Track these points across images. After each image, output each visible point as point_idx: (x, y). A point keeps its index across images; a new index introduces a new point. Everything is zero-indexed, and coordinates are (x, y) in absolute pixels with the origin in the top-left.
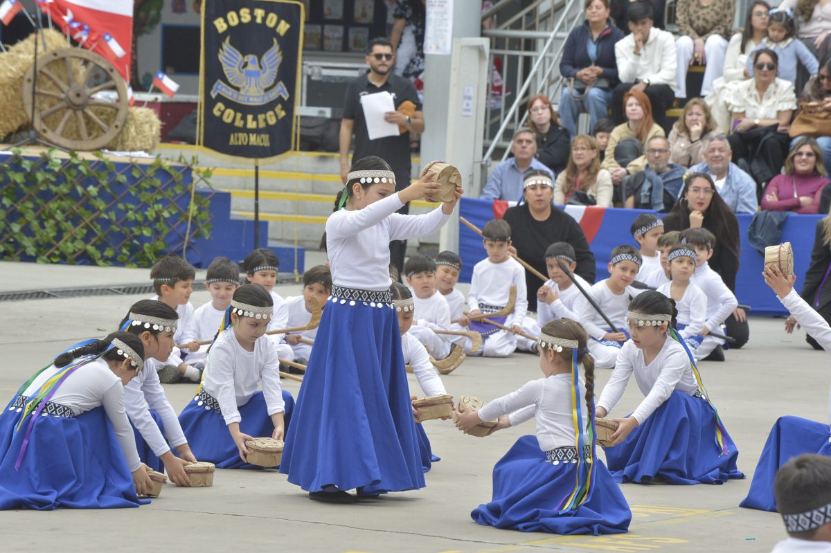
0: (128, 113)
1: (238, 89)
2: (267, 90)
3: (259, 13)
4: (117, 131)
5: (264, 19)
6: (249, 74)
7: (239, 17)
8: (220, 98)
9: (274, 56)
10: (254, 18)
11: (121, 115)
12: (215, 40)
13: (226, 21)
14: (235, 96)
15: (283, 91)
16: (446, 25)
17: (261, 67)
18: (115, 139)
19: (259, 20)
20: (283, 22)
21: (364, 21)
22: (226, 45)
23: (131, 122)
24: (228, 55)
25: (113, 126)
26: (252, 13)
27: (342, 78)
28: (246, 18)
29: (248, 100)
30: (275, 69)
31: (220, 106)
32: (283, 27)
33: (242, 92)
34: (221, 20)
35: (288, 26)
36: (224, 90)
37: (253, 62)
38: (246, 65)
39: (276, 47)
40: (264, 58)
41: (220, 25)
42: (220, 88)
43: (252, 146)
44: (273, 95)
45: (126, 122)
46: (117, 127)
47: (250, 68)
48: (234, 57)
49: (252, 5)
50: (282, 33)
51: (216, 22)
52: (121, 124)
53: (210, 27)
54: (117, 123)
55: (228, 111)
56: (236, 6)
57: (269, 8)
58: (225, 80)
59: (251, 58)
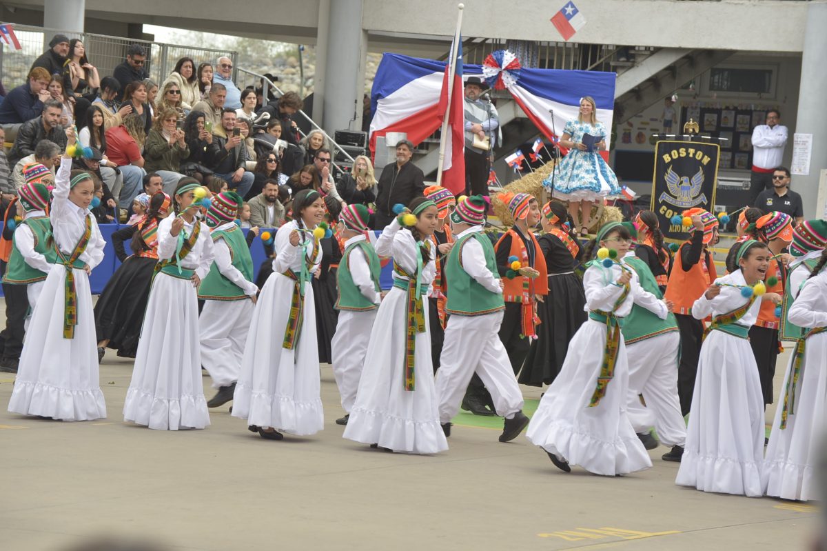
0: (604, 210)
1: (676, 198)
2: (694, 198)
3: (692, 151)
4: (597, 220)
5: (694, 155)
6: (683, 188)
7: (679, 153)
8: (664, 203)
9: (699, 178)
10: (688, 154)
11: (600, 211)
12: (663, 167)
13: (671, 156)
14: (674, 201)
15: (704, 199)
16: (807, 156)
17: (691, 184)
18: (596, 226)
19: (691, 155)
20: (706, 157)
21: (745, 149)
22: (670, 171)
23: (605, 215)
24: (671, 177)
25: (594, 218)
26: (687, 151)
28: (683, 154)
29: (682, 205)
30: (700, 186)
31: (664, 207)
32: (706, 160)
33: (678, 199)
34: (667, 155)
35: (709, 159)
36: (667, 198)
37: (686, 181)
38: (681, 183)
39: (701, 172)
40: (693, 178)
41: (667, 158)
42: (665, 197)
43: (684, 233)
44: (698, 201)
45: (602, 215)
46: (597, 218)
47: (684, 184)
48: (673, 177)
49: (687, 147)
50: (705, 164)
51: (664, 157)
52: (599, 217)
53: (661, 159)
54: (597, 216)
55: (669, 211)
56: (677, 147)
57: (697, 148)
58: (668, 192)
59: (685, 178)
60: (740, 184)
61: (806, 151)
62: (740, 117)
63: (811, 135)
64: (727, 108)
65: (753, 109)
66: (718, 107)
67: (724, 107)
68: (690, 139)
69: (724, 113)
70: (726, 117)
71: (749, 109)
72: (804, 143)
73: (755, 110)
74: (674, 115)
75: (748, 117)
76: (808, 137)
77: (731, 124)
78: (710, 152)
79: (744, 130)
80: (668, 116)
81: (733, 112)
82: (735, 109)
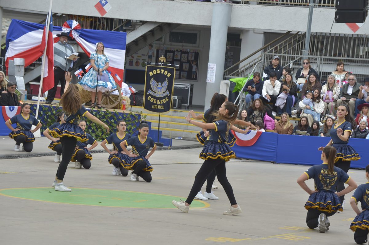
1: (155, 92)
2: (163, 93)
3: (162, 71)
4: (118, 103)
5: (164, 72)
6: (159, 88)
7: (157, 72)
8: (150, 95)
9: (166, 83)
10: (161, 72)
11: (119, 98)
12: (149, 78)
13: (153, 73)
14: (154, 94)
15: (168, 93)
16: (214, 74)
17: (162, 86)
18: (117, 105)
19: (162, 73)
20: (169, 73)
21: (185, 70)
22: (152, 80)
24: (153, 82)
26: (160, 71)
27: (180, 87)
28: (159, 72)
29: (158, 96)
30: (166, 87)
31: (150, 97)
32: (169, 75)
33: (156, 93)
34: (151, 72)
35: (170, 75)
36: (151, 92)
37: (160, 85)
38: (158, 85)
39: (167, 80)
40: (163, 84)
41: (151, 74)
42: (150, 92)
43: (159, 109)
44: (165, 94)
45: (121, 100)
46: (118, 101)
47: (159, 86)
49: (160, 68)
50: (169, 77)
51: (150, 73)
52: (119, 101)
53: (148, 74)
54: (118, 100)
55: (152, 98)
56: (156, 69)
57: (165, 69)
58: (152, 90)
59: (159, 83)
60: (184, 86)
61: (213, 72)
62: (183, 55)
63: (215, 64)
64: (177, 51)
65: (189, 51)
66: (173, 50)
67: (176, 50)
68: (162, 65)
69: (176, 53)
70: (176, 55)
71: (187, 51)
72: (212, 68)
73: (190, 52)
74: (153, 53)
75: (186, 55)
76: (214, 65)
77: (179, 58)
78: (171, 71)
79: (184, 61)
80: (150, 54)
81: (180, 52)
82: (181, 51)
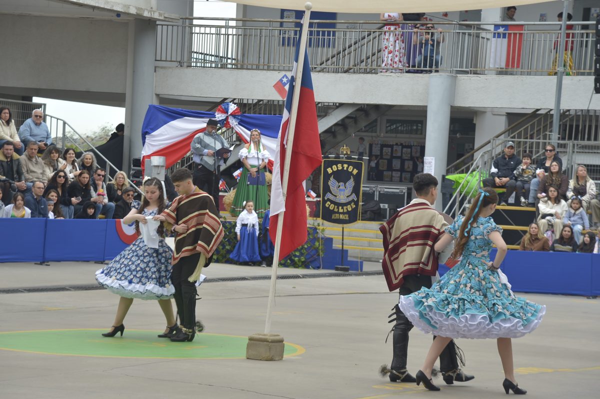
1: (336, 196)
2: (348, 197)
3: (346, 166)
5: (347, 168)
6: (341, 190)
7: (337, 167)
8: (329, 200)
9: (351, 183)
10: (343, 168)
12: (327, 177)
13: (332, 169)
14: (335, 199)
15: (354, 197)
17: (345, 187)
19: (345, 169)
20: (355, 170)
22: (332, 179)
24: (332, 182)
26: (342, 166)
28: (340, 168)
29: (340, 201)
30: (352, 188)
31: (329, 203)
32: (355, 172)
33: (337, 197)
34: (330, 169)
35: (357, 171)
37: (342, 185)
38: (339, 186)
39: (352, 179)
40: (347, 184)
41: (329, 170)
42: (329, 196)
43: (341, 219)
44: (350, 199)
47: (341, 188)
48: (334, 183)
49: (343, 163)
50: (355, 174)
51: (328, 170)
53: (326, 172)
55: (332, 205)
56: (336, 163)
57: (349, 164)
58: (331, 193)
59: (341, 184)
60: (398, 191)
61: (431, 168)
62: (405, 150)
63: (434, 158)
64: (397, 144)
65: (412, 145)
66: (391, 143)
67: (394, 144)
68: (344, 158)
69: (395, 148)
70: (396, 150)
71: (409, 145)
72: (430, 163)
73: (413, 146)
74: (365, 149)
75: (409, 150)
76: (432, 159)
77: (399, 154)
78: (358, 166)
79: (407, 158)
80: (361, 150)
81: (400, 147)
82: (401, 144)
